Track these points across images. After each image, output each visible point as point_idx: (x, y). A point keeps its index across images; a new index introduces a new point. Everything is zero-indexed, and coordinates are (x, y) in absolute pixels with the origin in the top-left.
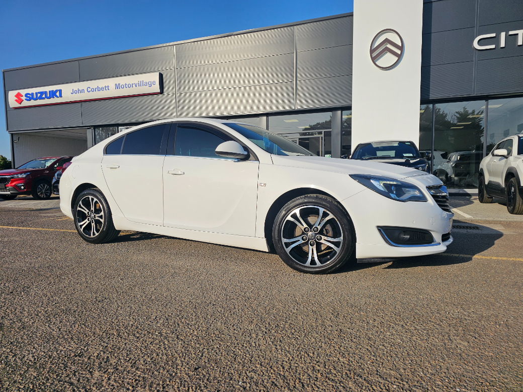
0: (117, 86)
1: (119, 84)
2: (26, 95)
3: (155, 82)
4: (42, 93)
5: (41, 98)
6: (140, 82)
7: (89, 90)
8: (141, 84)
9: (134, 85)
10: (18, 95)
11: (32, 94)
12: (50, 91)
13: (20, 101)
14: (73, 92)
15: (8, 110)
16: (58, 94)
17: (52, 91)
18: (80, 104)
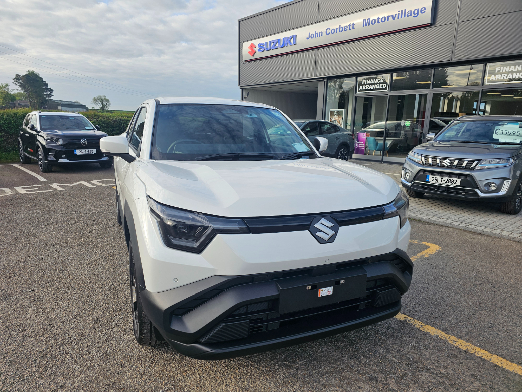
0: (367, 22)
1: (369, 19)
2: (260, 45)
3: (425, 9)
4: (275, 42)
5: (274, 48)
6: (400, 12)
7: (329, 31)
8: (402, 14)
9: (391, 18)
10: (252, 46)
12: (284, 38)
14: (310, 37)
15: (241, 63)
16: (292, 41)
17: (287, 38)
18: (315, 51)
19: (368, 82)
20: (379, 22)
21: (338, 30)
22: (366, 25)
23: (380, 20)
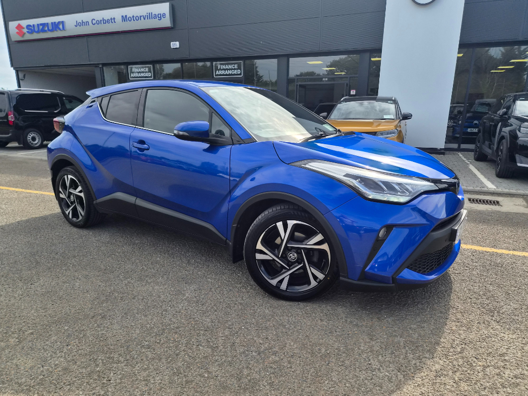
0: (124, 18)
1: (126, 16)
2: (28, 26)
3: (165, 15)
4: (43, 25)
5: (43, 31)
6: (148, 14)
7: (94, 22)
8: (150, 16)
9: (142, 18)
10: (19, 27)
11: (34, 25)
12: (52, 23)
13: (21, 34)
14: (78, 24)
15: (10, 43)
16: (61, 27)
17: (55, 22)
18: (85, 39)
19: (136, 70)
20: (134, 20)
21: (102, 22)
22: (125, 21)
23: (135, 19)
